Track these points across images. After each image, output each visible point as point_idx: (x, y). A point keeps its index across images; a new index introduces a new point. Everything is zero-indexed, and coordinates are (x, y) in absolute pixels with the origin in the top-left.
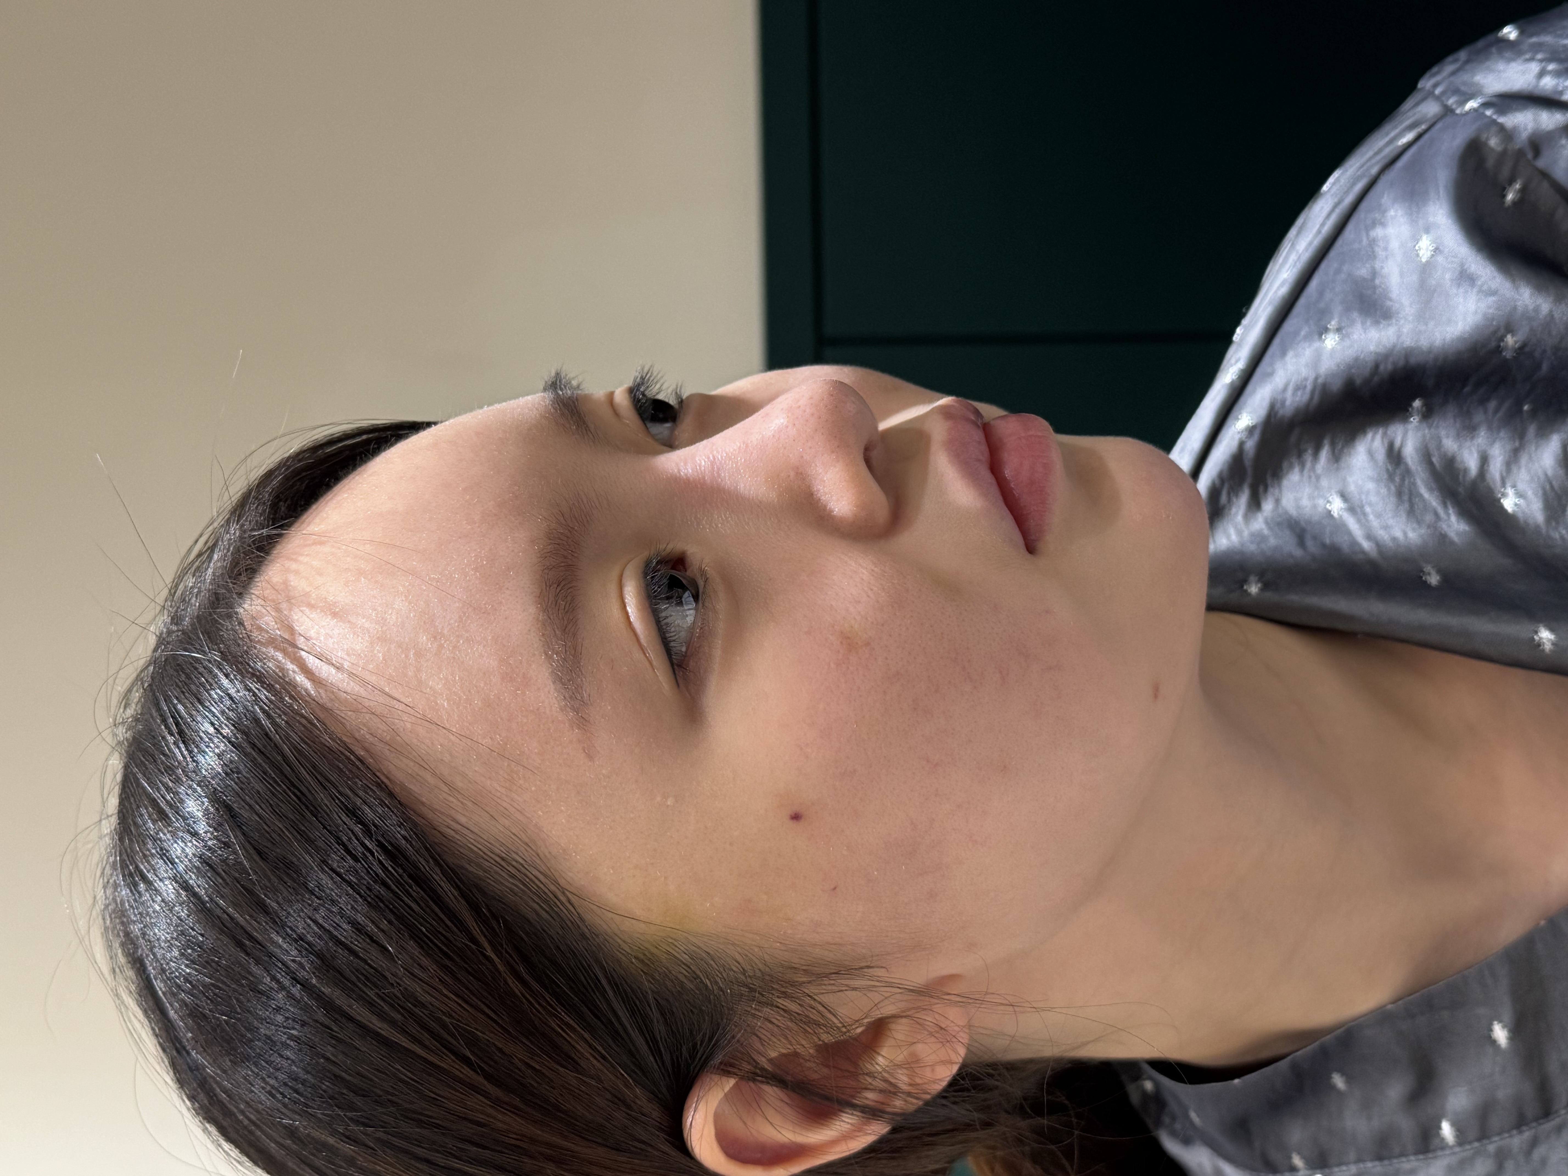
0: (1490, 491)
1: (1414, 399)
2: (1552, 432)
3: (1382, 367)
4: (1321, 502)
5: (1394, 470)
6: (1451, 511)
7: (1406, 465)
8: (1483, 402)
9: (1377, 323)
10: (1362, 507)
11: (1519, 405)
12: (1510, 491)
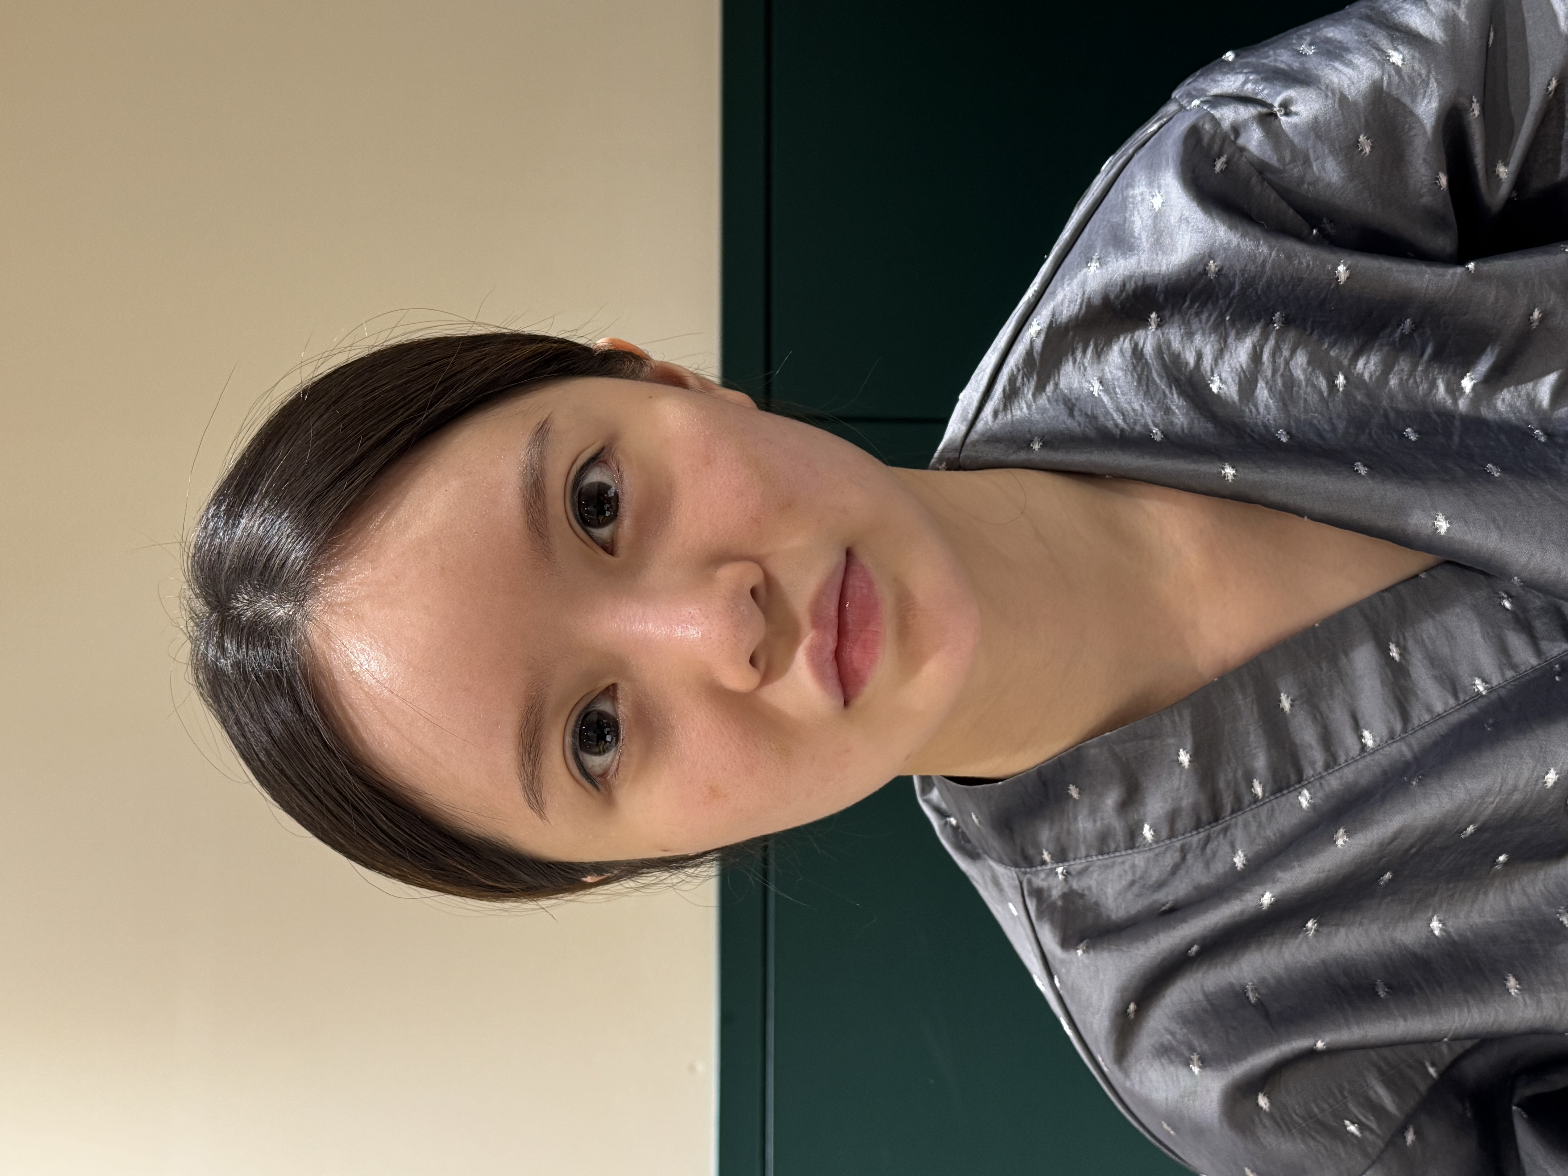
0: (1203, 378)
1: (1151, 313)
2: (1246, 337)
3: (1128, 286)
4: (1086, 385)
5: (1138, 363)
6: (1174, 391)
7: (1146, 360)
8: (1198, 314)
9: (1124, 254)
10: (1114, 389)
11: (1222, 315)
12: (1216, 378)
